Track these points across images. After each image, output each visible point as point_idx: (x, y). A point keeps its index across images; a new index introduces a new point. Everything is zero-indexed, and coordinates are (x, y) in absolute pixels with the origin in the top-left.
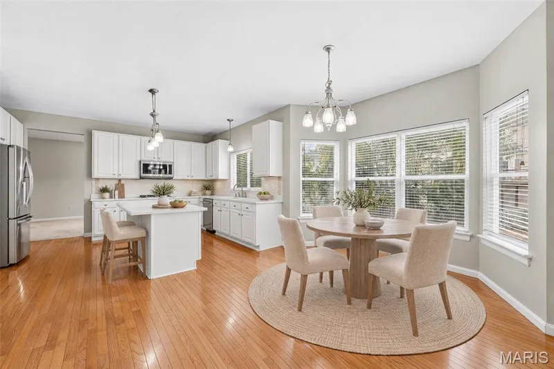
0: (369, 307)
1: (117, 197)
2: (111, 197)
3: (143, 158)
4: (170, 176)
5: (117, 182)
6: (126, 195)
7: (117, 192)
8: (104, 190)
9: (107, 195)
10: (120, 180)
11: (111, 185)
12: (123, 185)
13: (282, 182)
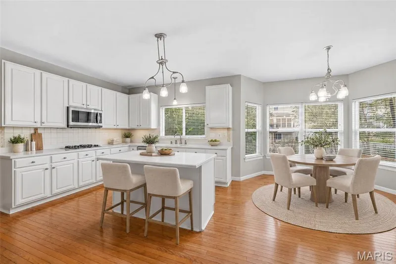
0: (327, 207)
1: (34, 149)
2: (26, 150)
3: (71, 104)
4: (100, 124)
5: (33, 131)
6: (46, 146)
7: (34, 143)
8: (16, 141)
9: (21, 146)
10: (36, 129)
11: (26, 134)
12: (40, 135)
13: (231, 132)
